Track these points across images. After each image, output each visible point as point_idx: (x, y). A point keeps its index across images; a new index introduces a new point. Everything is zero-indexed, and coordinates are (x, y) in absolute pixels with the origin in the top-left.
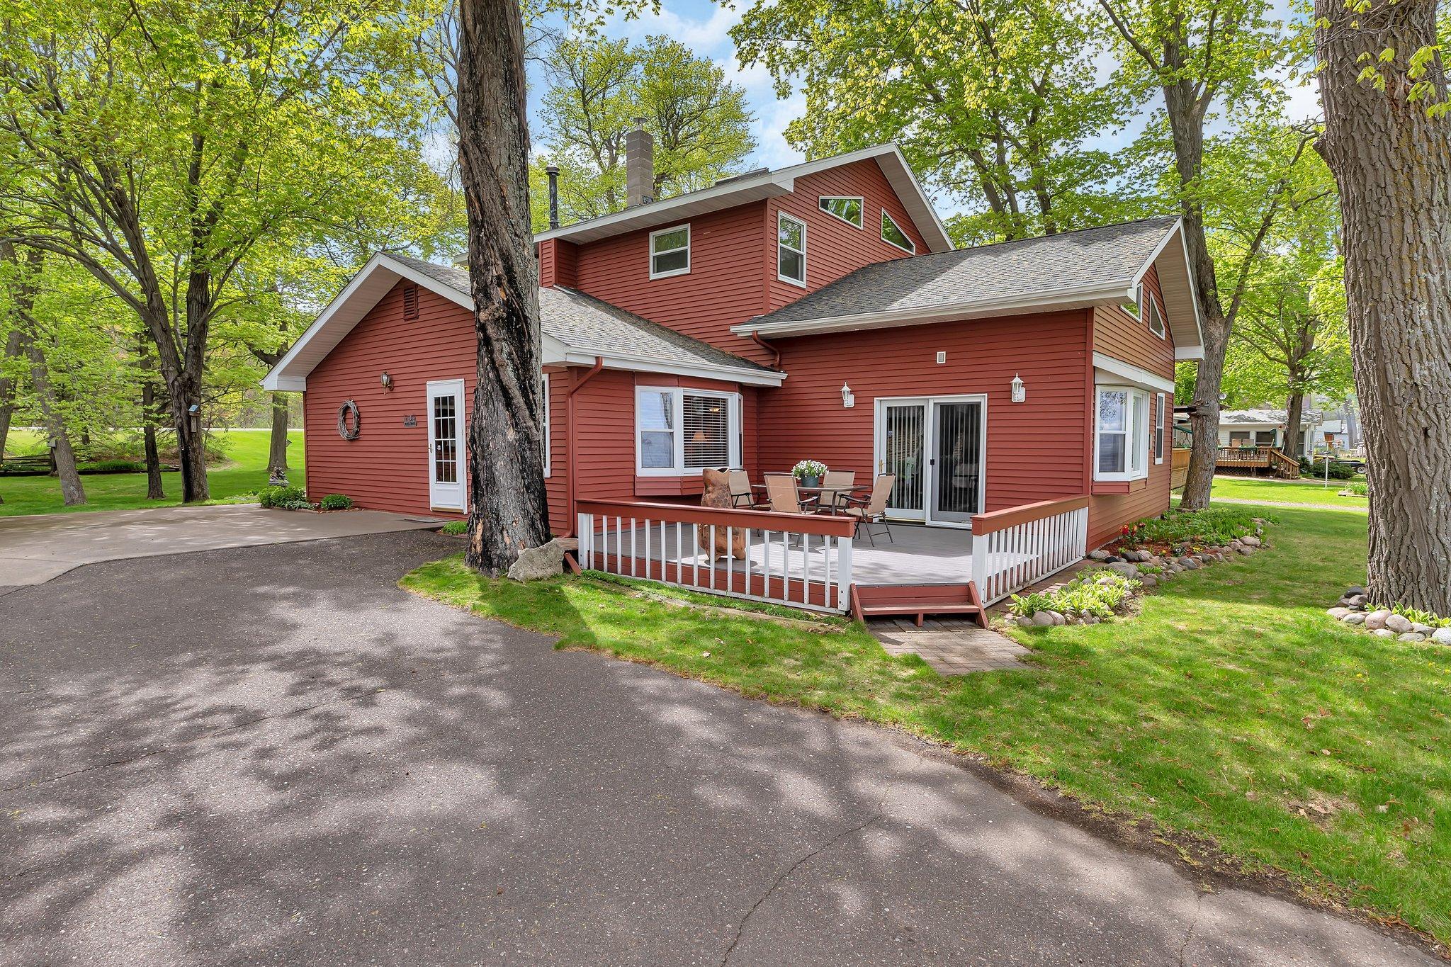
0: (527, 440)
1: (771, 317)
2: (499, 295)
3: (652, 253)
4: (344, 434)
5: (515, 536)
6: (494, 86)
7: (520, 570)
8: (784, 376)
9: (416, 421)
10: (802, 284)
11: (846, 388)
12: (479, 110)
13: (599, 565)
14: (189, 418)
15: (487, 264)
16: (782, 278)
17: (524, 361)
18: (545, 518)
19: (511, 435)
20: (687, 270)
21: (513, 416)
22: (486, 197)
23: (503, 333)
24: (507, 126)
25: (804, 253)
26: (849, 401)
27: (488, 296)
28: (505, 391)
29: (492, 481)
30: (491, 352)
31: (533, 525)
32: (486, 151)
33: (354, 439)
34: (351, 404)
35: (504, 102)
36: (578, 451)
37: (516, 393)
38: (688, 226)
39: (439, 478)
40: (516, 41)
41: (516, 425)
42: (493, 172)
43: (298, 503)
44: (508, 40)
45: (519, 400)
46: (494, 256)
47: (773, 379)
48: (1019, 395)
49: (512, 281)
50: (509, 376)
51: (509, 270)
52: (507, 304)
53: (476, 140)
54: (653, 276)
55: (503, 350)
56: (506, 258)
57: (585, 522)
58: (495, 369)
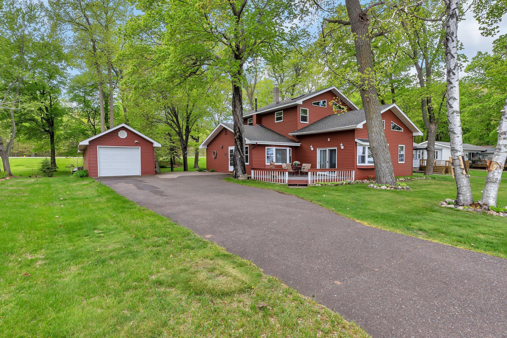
0: (242, 157)
1: (298, 131)
2: (238, 134)
3: (276, 117)
4: (214, 157)
5: (240, 173)
6: (237, 102)
7: (240, 178)
8: (301, 144)
9: (227, 154)
10: (308, 123)
11: (311, 146)
12: (235, 105)
13: (254, 179)
14: (185, 154)
15: (236, 129)
16: (301, 122)
17: (242, 144)
18: (245, 170)
19: (239, 156)
20: (282, 121)
21: (240, 153)
22: (236, 119)
23: (238, 140)
24: (239, 107)
25: (308, 116)
26: (312, 149)
27: (236, 134)
28: (238, 149)
29: (236, 164)
30: (236, 143)
31: (243, 171)
32: (236, 112)
33: (216, 158)
34: (215, 151)
35: (239, 104)
36: (253, 160)
37: (240, 150)
38: (282, 111)
39: (231, 165)
40: (241, 94)
41: (240, 155)
42: (237, 115)
43: (205, 171)
44: (239, 94)
45: (241, 151)
46: (237, 128)
47: (298, 145)
48: (342, 147)
49: (240, 132)
50: (239, 147)
51: (239, 130)
52: (239, 135)
53: (234, 110)
54: (276, 122)
55: (238, 143)
56: (239, 128)
57: (252, 172)
58: (237, 146)
